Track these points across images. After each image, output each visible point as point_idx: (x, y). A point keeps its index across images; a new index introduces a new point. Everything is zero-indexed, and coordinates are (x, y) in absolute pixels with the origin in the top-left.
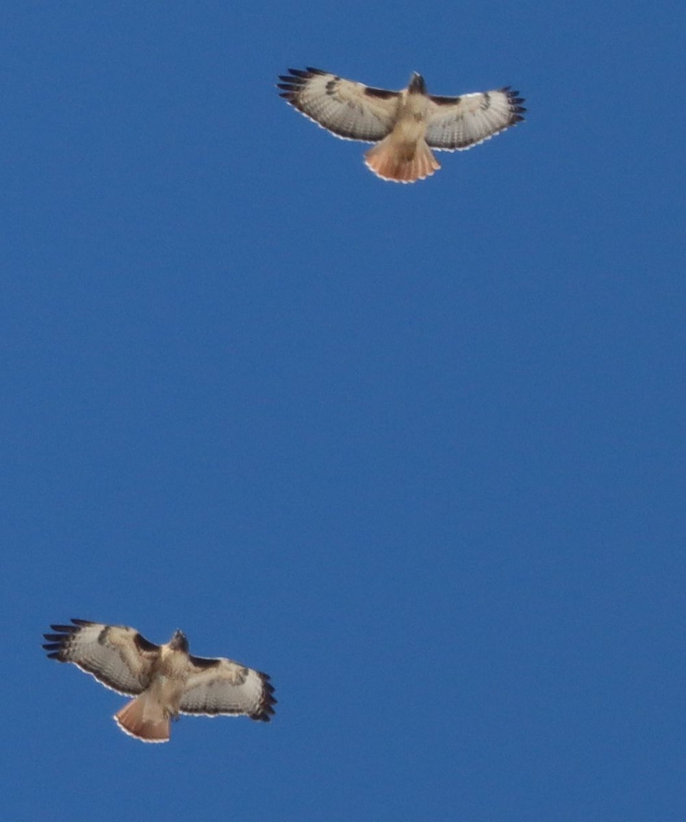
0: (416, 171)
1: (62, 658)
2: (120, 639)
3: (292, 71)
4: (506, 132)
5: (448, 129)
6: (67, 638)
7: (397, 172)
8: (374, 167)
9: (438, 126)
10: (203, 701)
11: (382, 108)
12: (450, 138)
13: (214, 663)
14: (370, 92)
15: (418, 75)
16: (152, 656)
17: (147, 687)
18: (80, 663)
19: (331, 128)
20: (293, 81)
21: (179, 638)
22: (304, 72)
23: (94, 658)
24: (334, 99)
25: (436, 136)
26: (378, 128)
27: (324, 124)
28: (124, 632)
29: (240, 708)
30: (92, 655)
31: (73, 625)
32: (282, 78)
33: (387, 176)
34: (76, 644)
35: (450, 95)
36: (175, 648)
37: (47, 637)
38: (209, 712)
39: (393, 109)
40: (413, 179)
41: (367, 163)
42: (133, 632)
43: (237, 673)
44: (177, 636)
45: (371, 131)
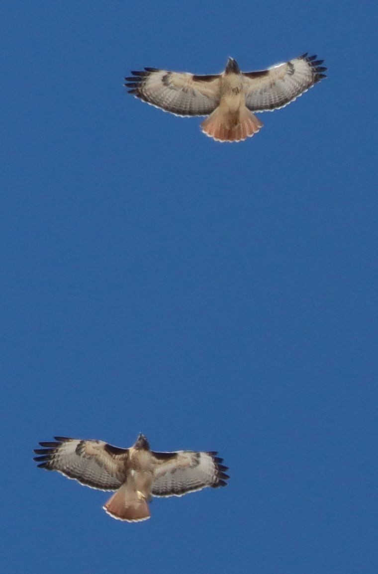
0: (244, 131)
1: (49, 468)
2: (93, 449)
3: (134, 73)
4: (313, 88)
5: (266, 95)
6: (52, 451)
7: (229, 134)
8: (210, 134)
9: (255, 94)
10: (170, 485)
11: (208, 88)
12: (268, 101)
13: (172, 456)
14: (196, 78)
15: (232, 59)
16: (123, 458)
17: (124, 481)
18: (64, 471)
19: (173, 110)
20: (136, 80)
21: (142, 440)
22: (142, 72)
23: (74, 466)
24: (171, 88)
25: (255, 101)
26: (208, 104)
27: (166, 108)
28: (95, 444)
29: (202, 483)
30: (73, 465)
31: (56, 441)
32: (128, 79)
33: (222, 139)
34: (59, 456)
35: (261, 69)
36: (138, 448)
37: (37, 451)
38: (177, 493)
39: (217, 88)
40: (244, 138)
41: (204, 132)
42: (102, 443)
43: (192, 459)
44: (140, 439)
45: (204, 107)
